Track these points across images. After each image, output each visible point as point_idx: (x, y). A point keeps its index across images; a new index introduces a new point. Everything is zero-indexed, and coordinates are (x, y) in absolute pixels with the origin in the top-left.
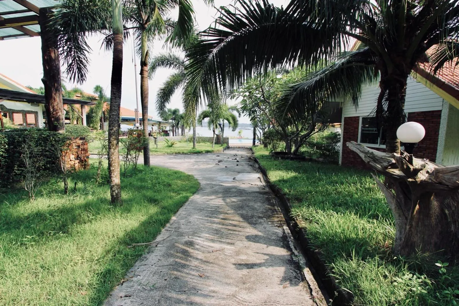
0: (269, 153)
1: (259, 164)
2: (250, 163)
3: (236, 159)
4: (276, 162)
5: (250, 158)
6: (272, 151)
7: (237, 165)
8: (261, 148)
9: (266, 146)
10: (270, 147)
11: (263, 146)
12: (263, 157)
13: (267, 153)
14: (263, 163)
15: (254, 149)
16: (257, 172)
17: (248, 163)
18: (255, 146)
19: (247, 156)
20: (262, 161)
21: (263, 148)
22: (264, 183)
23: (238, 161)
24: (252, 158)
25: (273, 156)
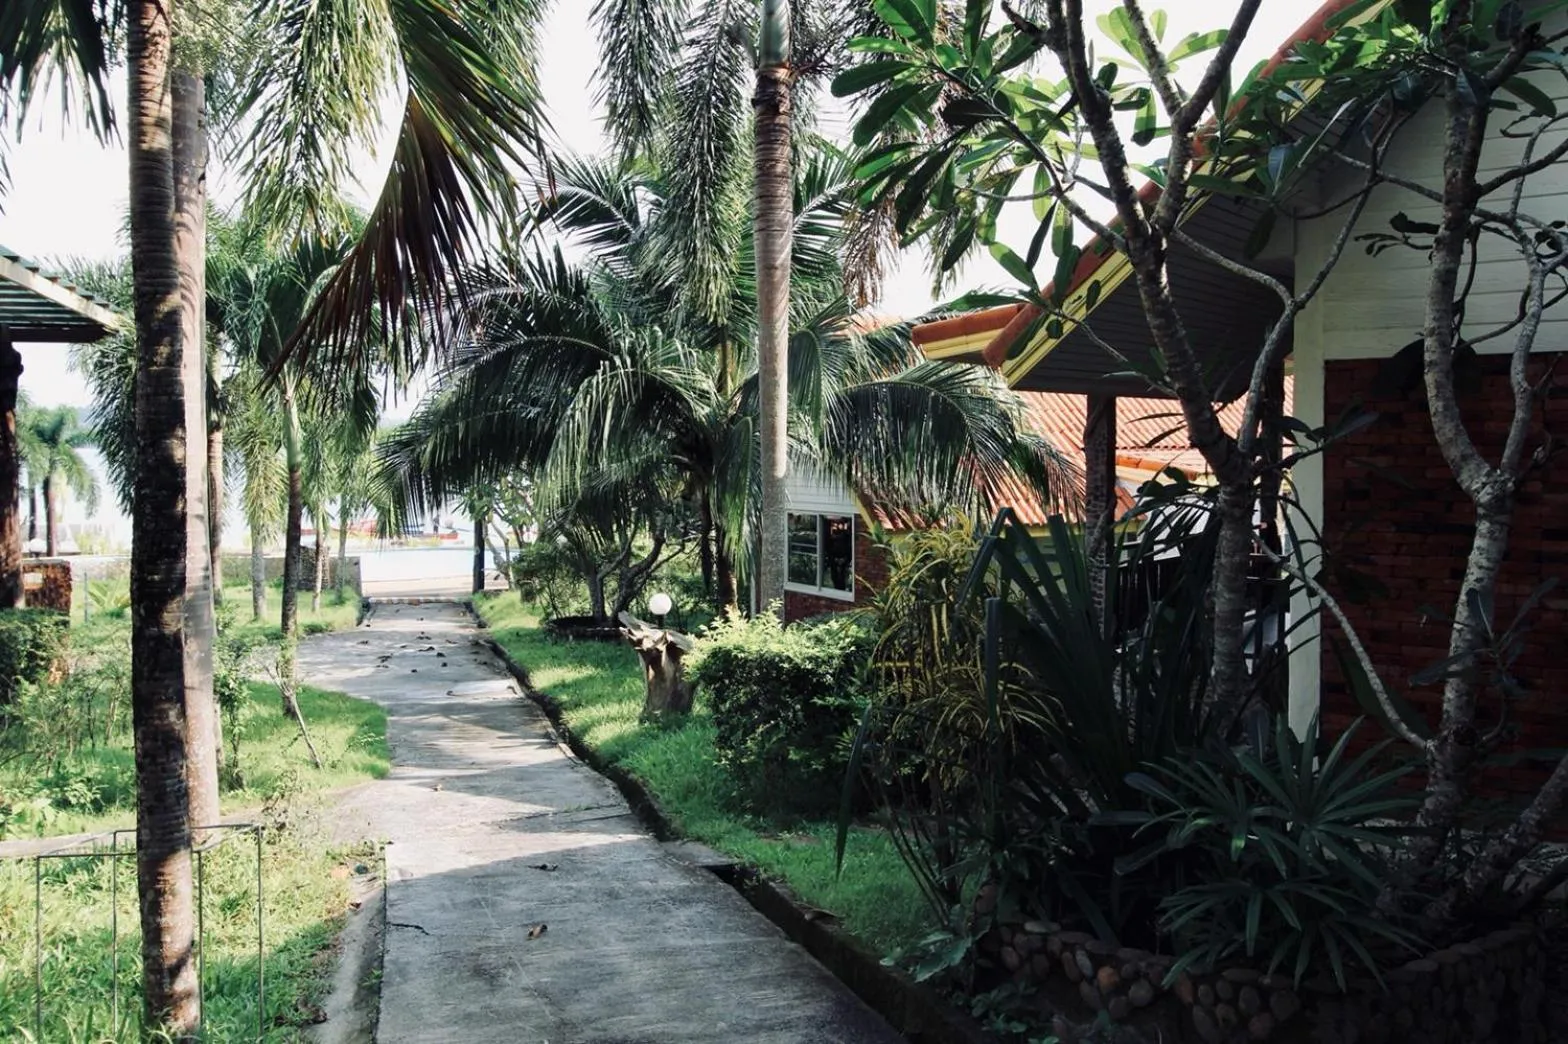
0: (540, 622)
1: (507, 660)
2: (482, 658)
3: (431, 648)
4: (557, 650)
5: (476, 644)
6: (548, 615)
7: (445, 665)
8: (512, 605)
9: (528, 596)
10: (543, 600)
11: (517, 595)
12: (519, 635)
13: (532, 623)
14: (517, 654)
15: (485, 607)
16: (505, 677)
17: (474, 657)
18: (487, 595)
19: (464, 637)
20: (516, 649)
21: (519, 605)
22: (520, 694)
23: (440, 655)
24: (481, 642)
25: (548, 632)
